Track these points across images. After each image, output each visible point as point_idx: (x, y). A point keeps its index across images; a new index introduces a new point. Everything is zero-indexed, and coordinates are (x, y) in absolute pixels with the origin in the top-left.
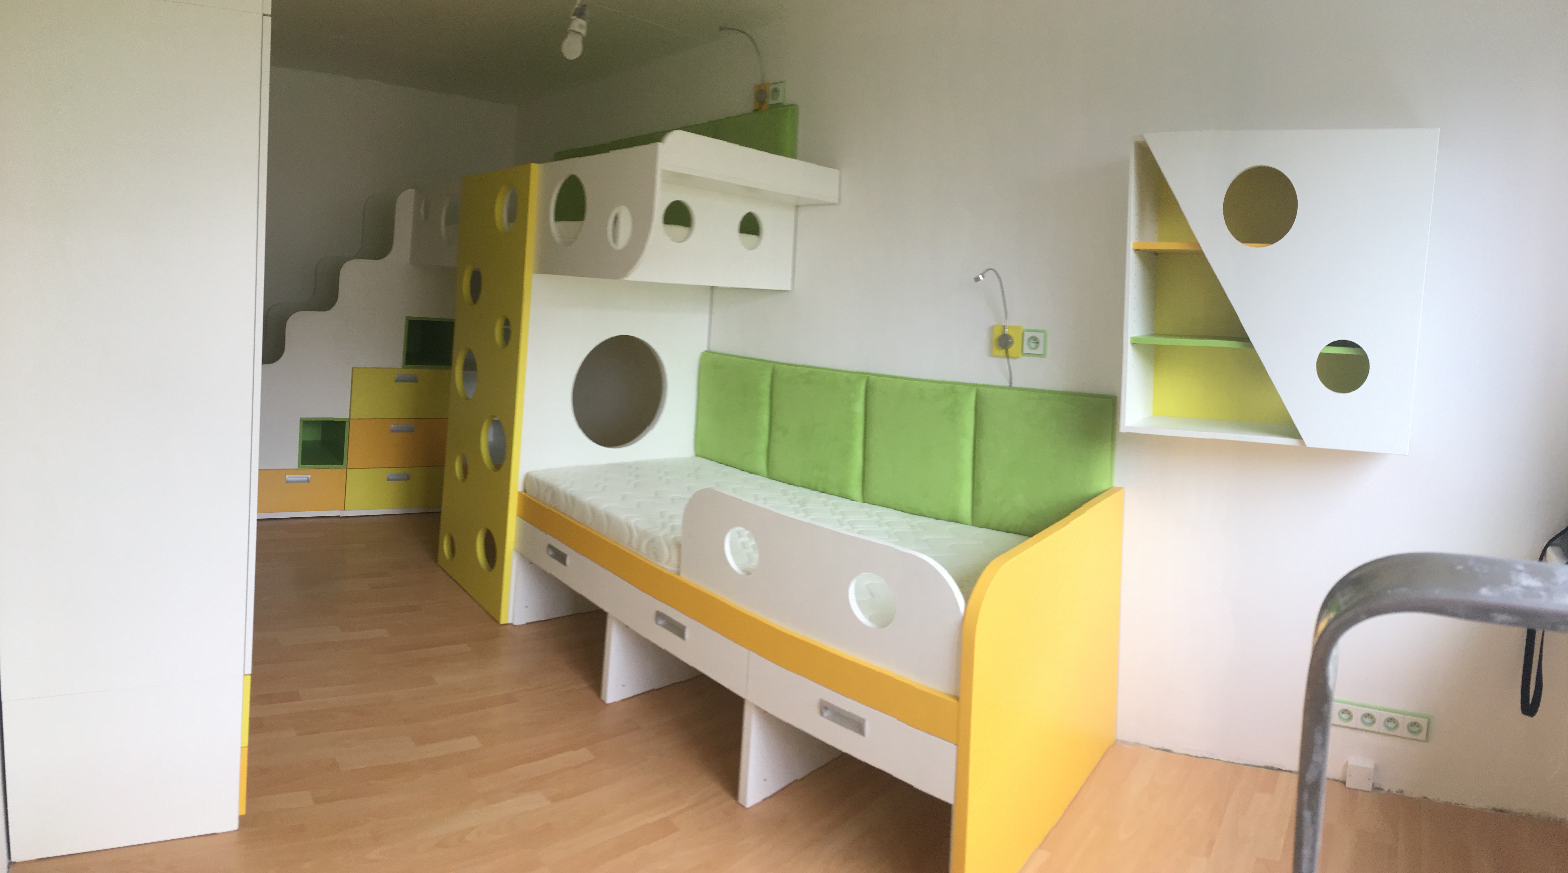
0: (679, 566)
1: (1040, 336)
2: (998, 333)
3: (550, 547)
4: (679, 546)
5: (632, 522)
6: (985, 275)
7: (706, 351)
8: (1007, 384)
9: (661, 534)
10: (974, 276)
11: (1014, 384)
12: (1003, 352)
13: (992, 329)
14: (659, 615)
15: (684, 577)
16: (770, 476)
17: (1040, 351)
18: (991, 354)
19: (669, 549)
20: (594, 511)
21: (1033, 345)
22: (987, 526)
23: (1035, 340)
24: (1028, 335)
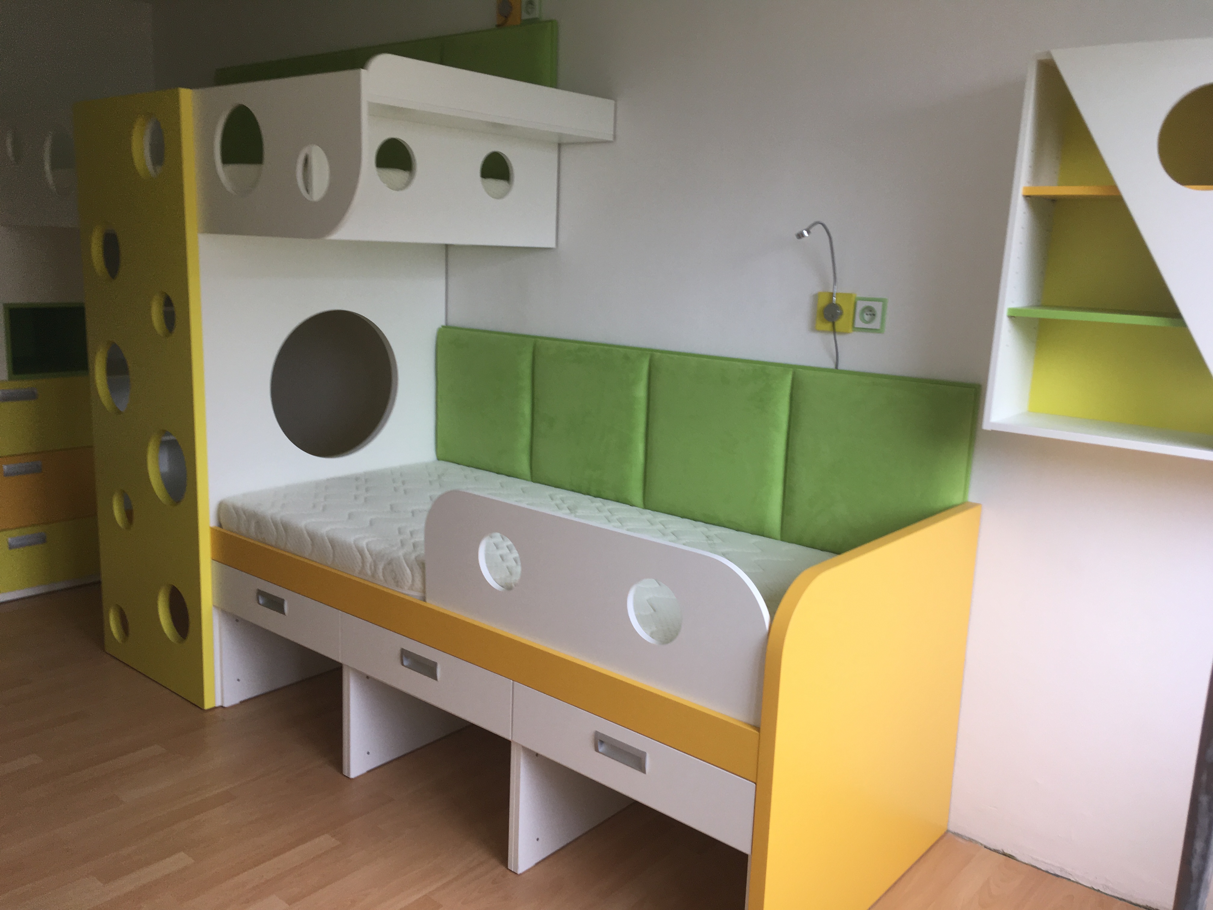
0: (424, 591)
1: (877, 307)
2: (823, 302)
3: (260, 593)
4: (422, 566)
5: (363, 544)
6: (811, 230)
7: (443, 327)
8: (832, 366)
9: (401, 553)
10: (798, 231)
11: (841, 366)
12: (828, 326)
13: (816, 297)
14: (405, 654)
15: (431, 603)
16: (534, 479)
17: (875, 324)
18: (814, 329)
19: (412, 570)
20: (313, 536)
21: (867, 317)
22: (799, 542)
23: (871, 311)
24: (861, 305)
